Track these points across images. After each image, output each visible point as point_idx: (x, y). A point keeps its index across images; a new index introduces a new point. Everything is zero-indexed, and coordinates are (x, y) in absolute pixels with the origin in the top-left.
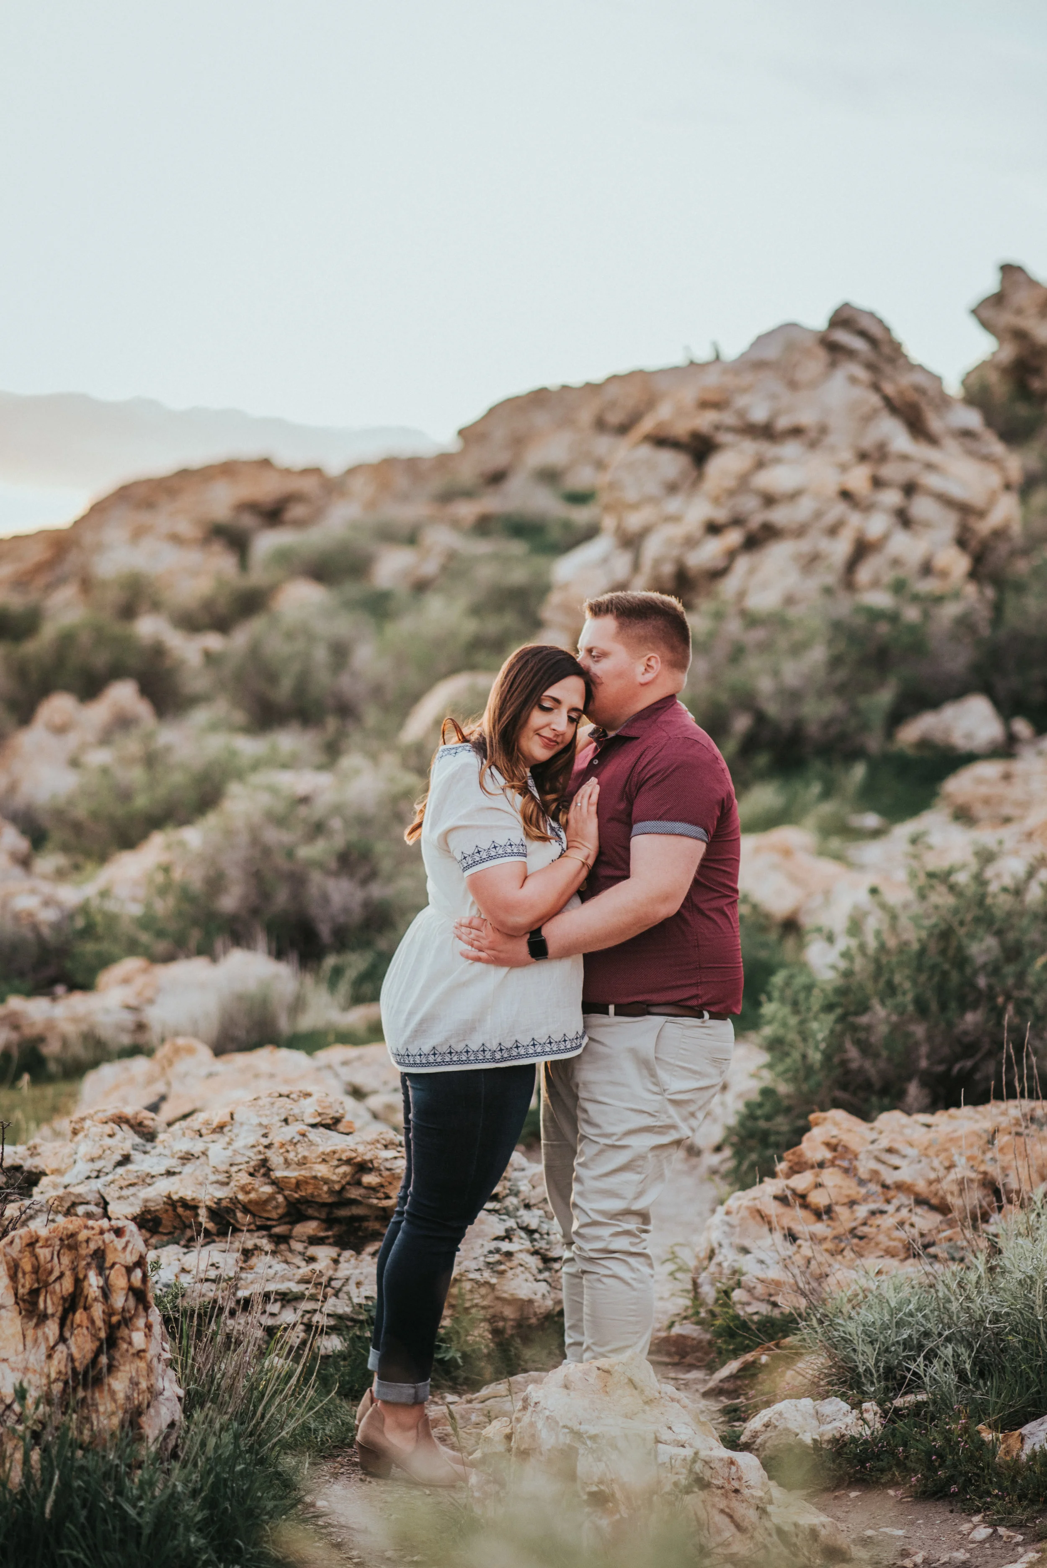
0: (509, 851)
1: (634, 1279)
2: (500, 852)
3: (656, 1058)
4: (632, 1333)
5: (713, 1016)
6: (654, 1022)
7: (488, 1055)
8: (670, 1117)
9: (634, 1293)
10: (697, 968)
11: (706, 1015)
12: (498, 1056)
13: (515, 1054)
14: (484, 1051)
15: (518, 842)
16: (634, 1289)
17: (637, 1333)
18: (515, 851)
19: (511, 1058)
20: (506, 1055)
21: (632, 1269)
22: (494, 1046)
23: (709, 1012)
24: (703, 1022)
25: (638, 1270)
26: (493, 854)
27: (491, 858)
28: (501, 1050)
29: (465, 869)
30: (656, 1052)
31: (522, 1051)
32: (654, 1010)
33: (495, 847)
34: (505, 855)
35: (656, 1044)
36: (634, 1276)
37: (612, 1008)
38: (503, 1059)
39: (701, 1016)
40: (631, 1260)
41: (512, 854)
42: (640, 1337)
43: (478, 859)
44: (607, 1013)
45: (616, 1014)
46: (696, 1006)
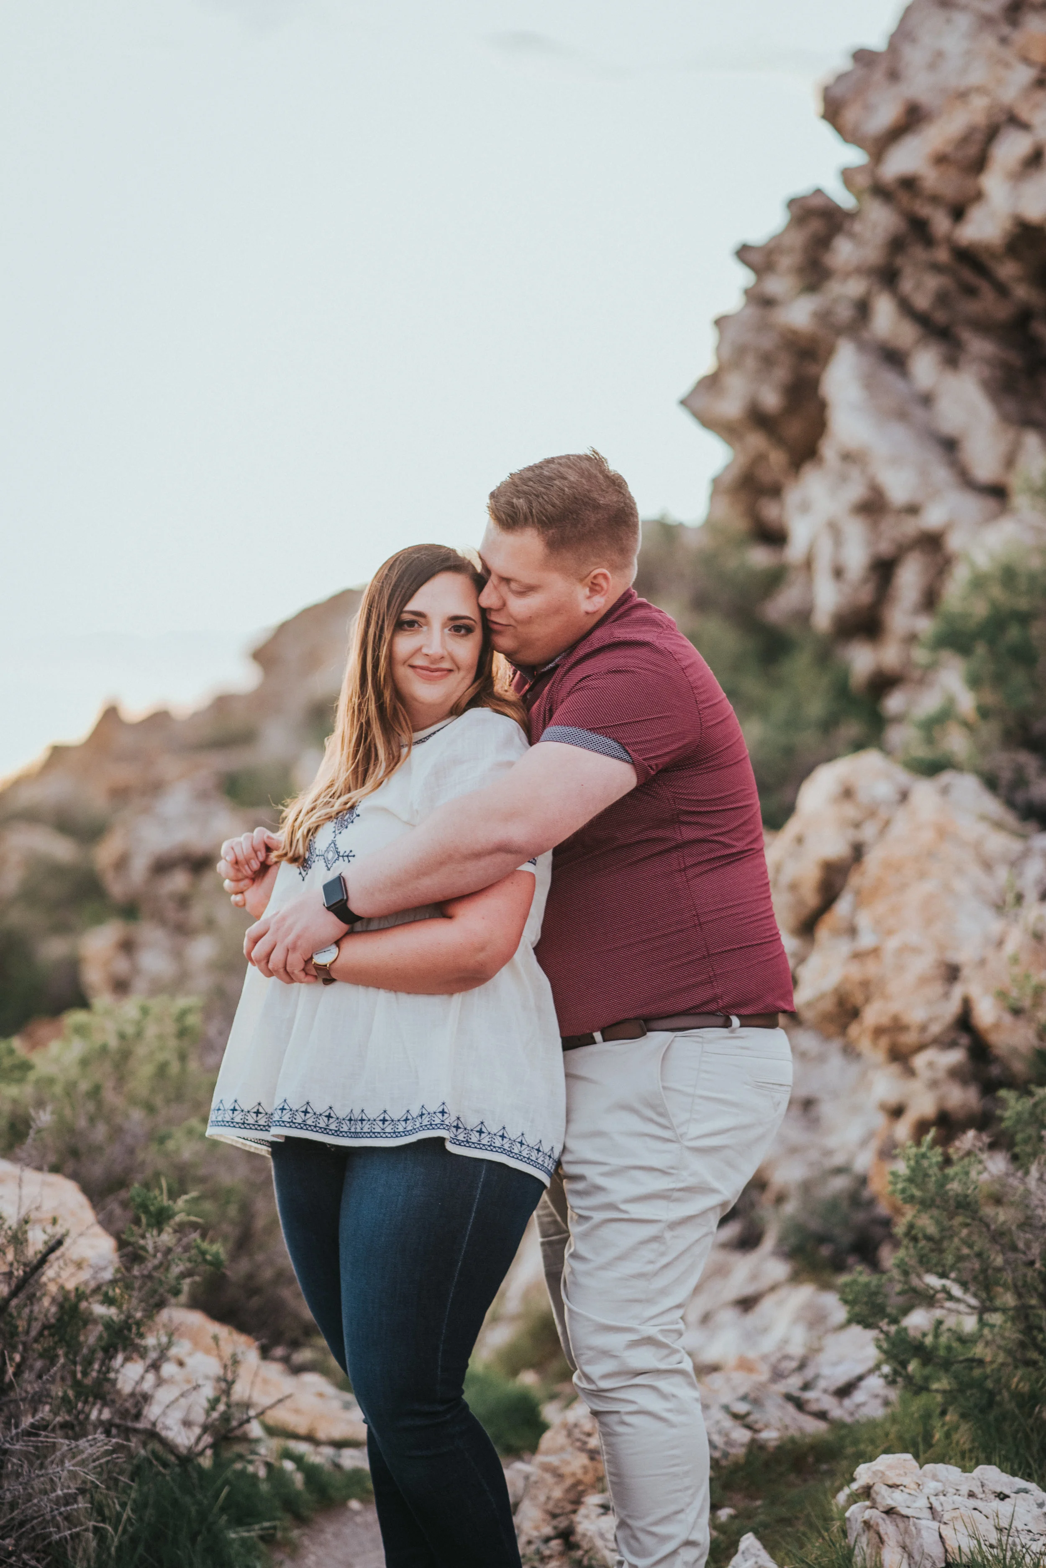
1: (669, 1410)
3: (664, 1088)
4: (680, 1491)
5: (747, 1023)
6: (657, 1039)
9: (674, 1431)
10: (704, 957)
11: (736, 1021)
16: (672, 1425)
17: (687, 1488)
21: (664, 1396)
23: (739, 1018)
24: (733, 1032)
25: (674, 1396)
30: (662, 1080)
32: (655, 1024)
35: (662, 1071)
36: (668, 1405)
37: (598, 1036)
39: (727, 1024)
40: (663, 1384)
42: (694, 1495)
44: (592, 1043)
45: (605, 1040)
46: (717, 1011)
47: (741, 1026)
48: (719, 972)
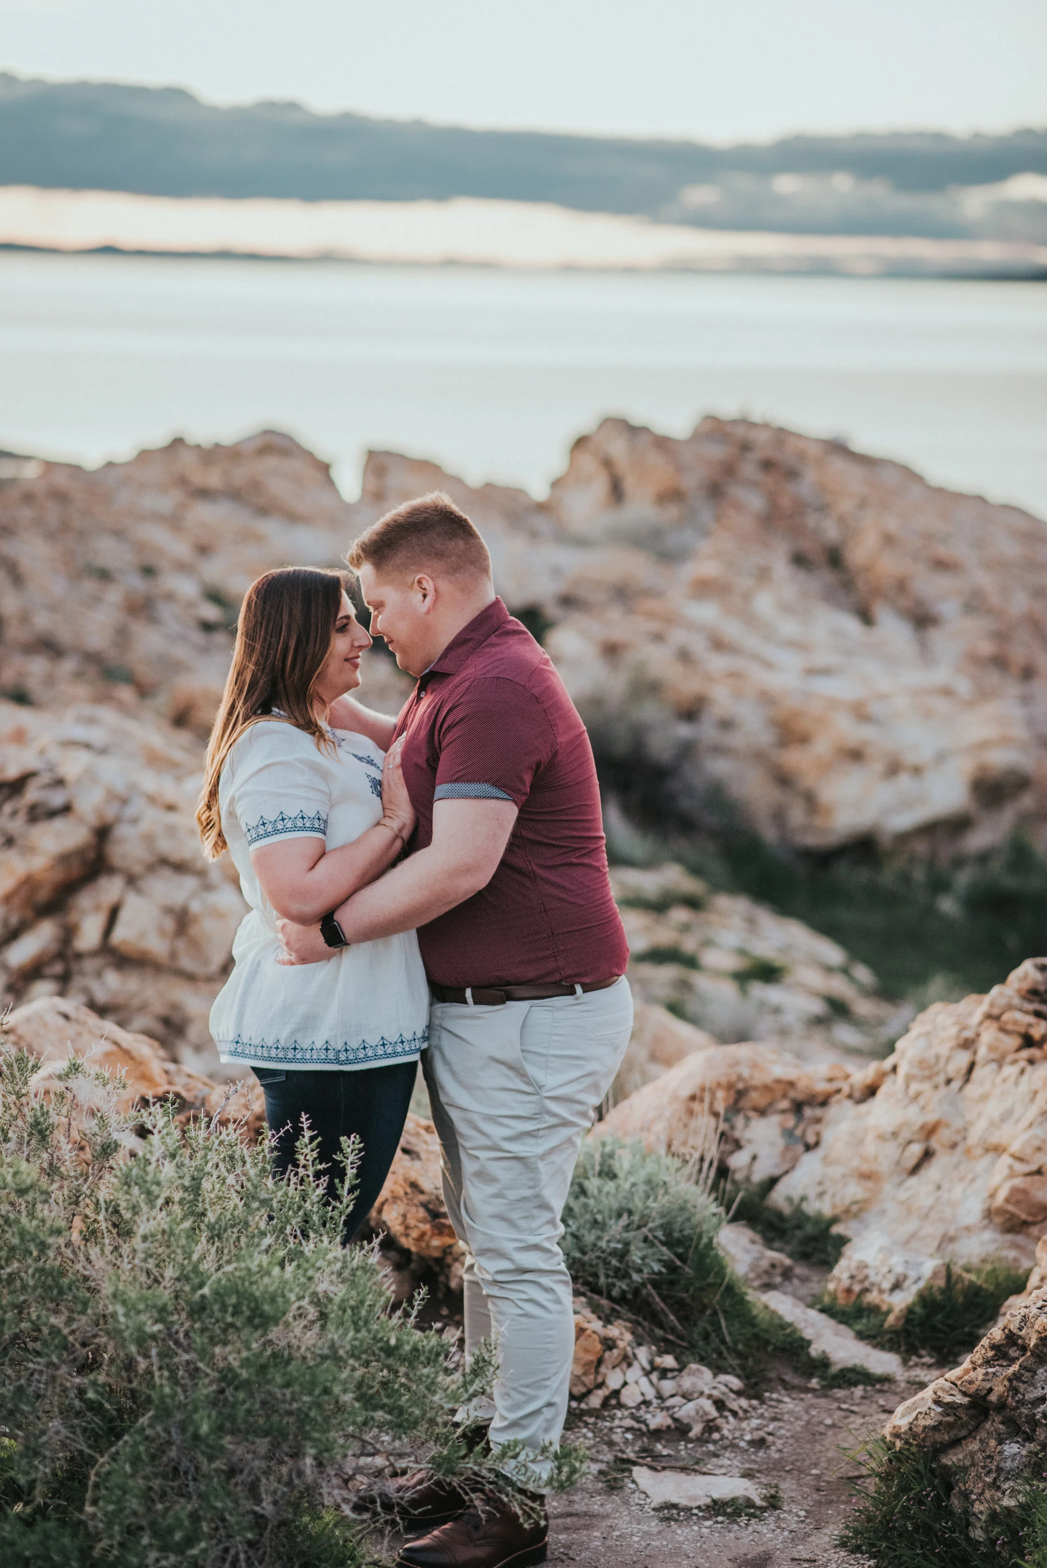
0: (300, 825)
2: (289, 825)
3: (523, 1052)
5: (587, 989)
6: (516, 1010)
7: (331, 1055)
8: (554, 1115)
11: (579, 989)
12: (343, 1057)
13: (362, 1056)
14: (327, 1049)
18: (308, 825)
19: (357, 1060)
20: (351, 1057)
22: (340, 1046)
23: (580, 985)
24: (577, 999)
26: (280, 827)
27: (277, 831)
28: (346, 1050)
29: (251, 842)
30: (521, 1044)
31: (370, 1053)
33: (283, 819)
34: (295, 829)
35: (521, 1034)
37: (468, 992)
38: (348, 1062)
39: (572, 992)
40: (546, 1281)
41: (304, 828)
43: (262, 832)
44: (465, 1002)
45: (476, 1003)
46: (561, 980)
47: (584, 992)
48: (561, 948)
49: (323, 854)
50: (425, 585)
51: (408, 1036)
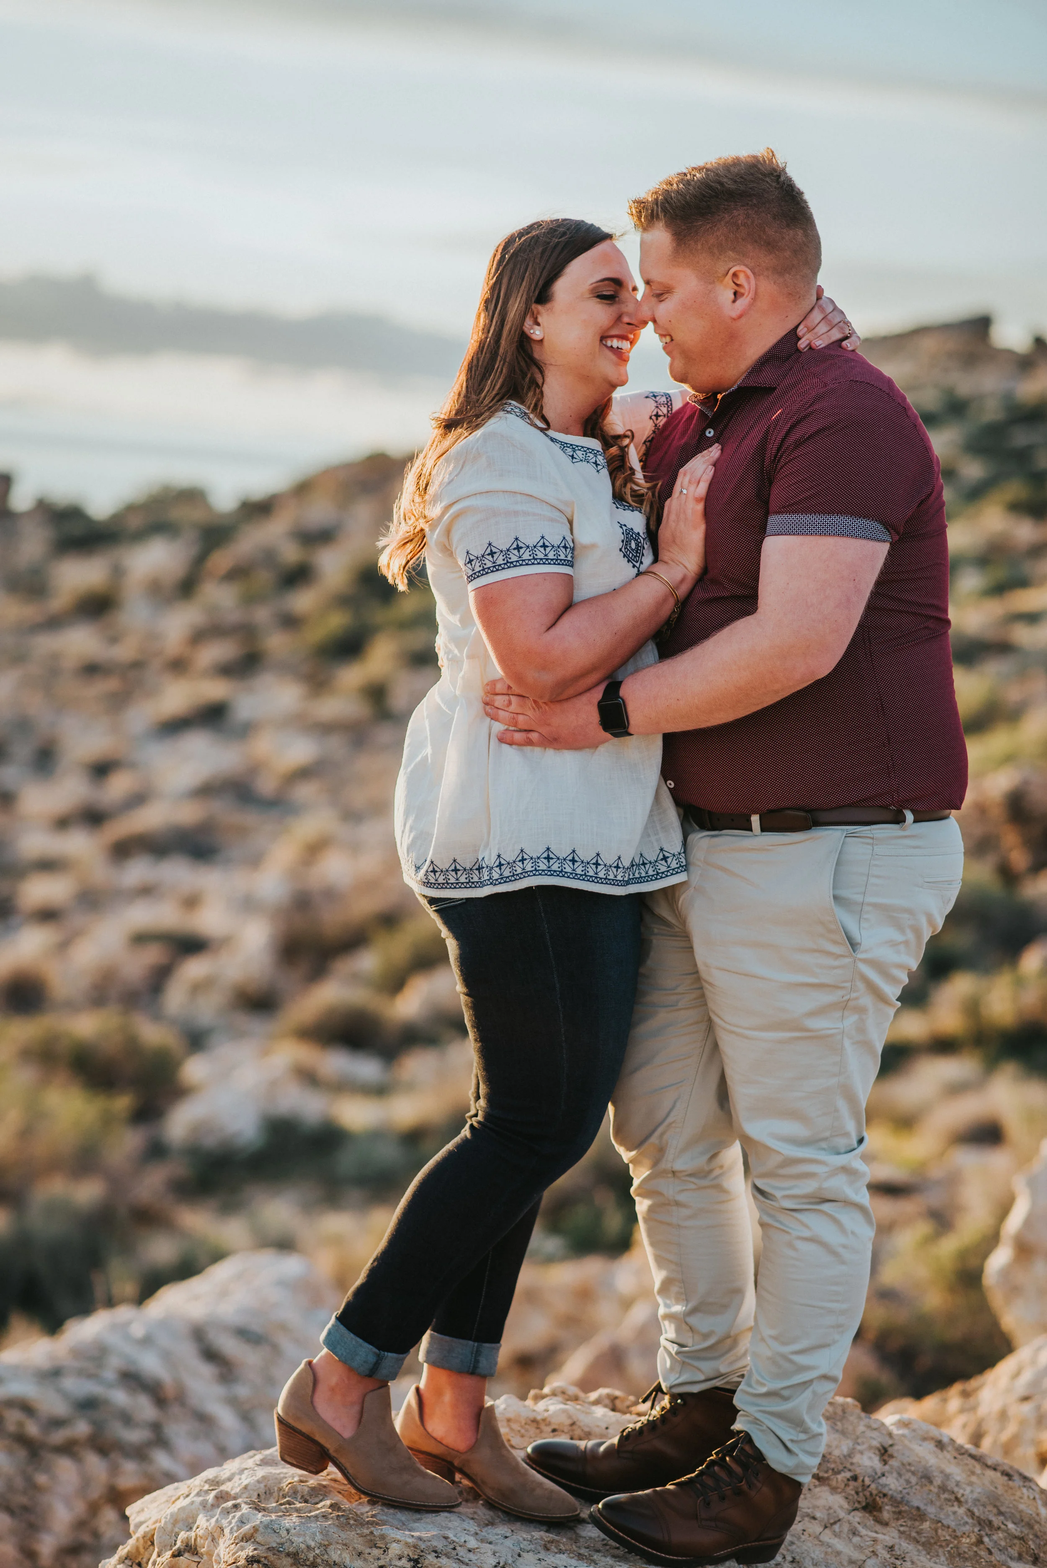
0: (540, 556)
2: (526, 556)
3: (835, 895)
5: (921, 817)
11: (909, 816)
15: (556, 540)
18: (551, 556)
23: (913, 811)
26: (514, 558)
27: (510, 564)
29: (471, 578)
30: (834, 888)
32: (823, 816)
33: (518, 548)
34: (534, 561)
35: (835, 872)
37: (755, 819)
39: (899, 819)
41: (546, 561)
44: (748, 829)
45: (763, 829)
46: (889, 805)
47: (915, 821)
49: (569, 606)
50: (742, 280)
51: (609, 858)
